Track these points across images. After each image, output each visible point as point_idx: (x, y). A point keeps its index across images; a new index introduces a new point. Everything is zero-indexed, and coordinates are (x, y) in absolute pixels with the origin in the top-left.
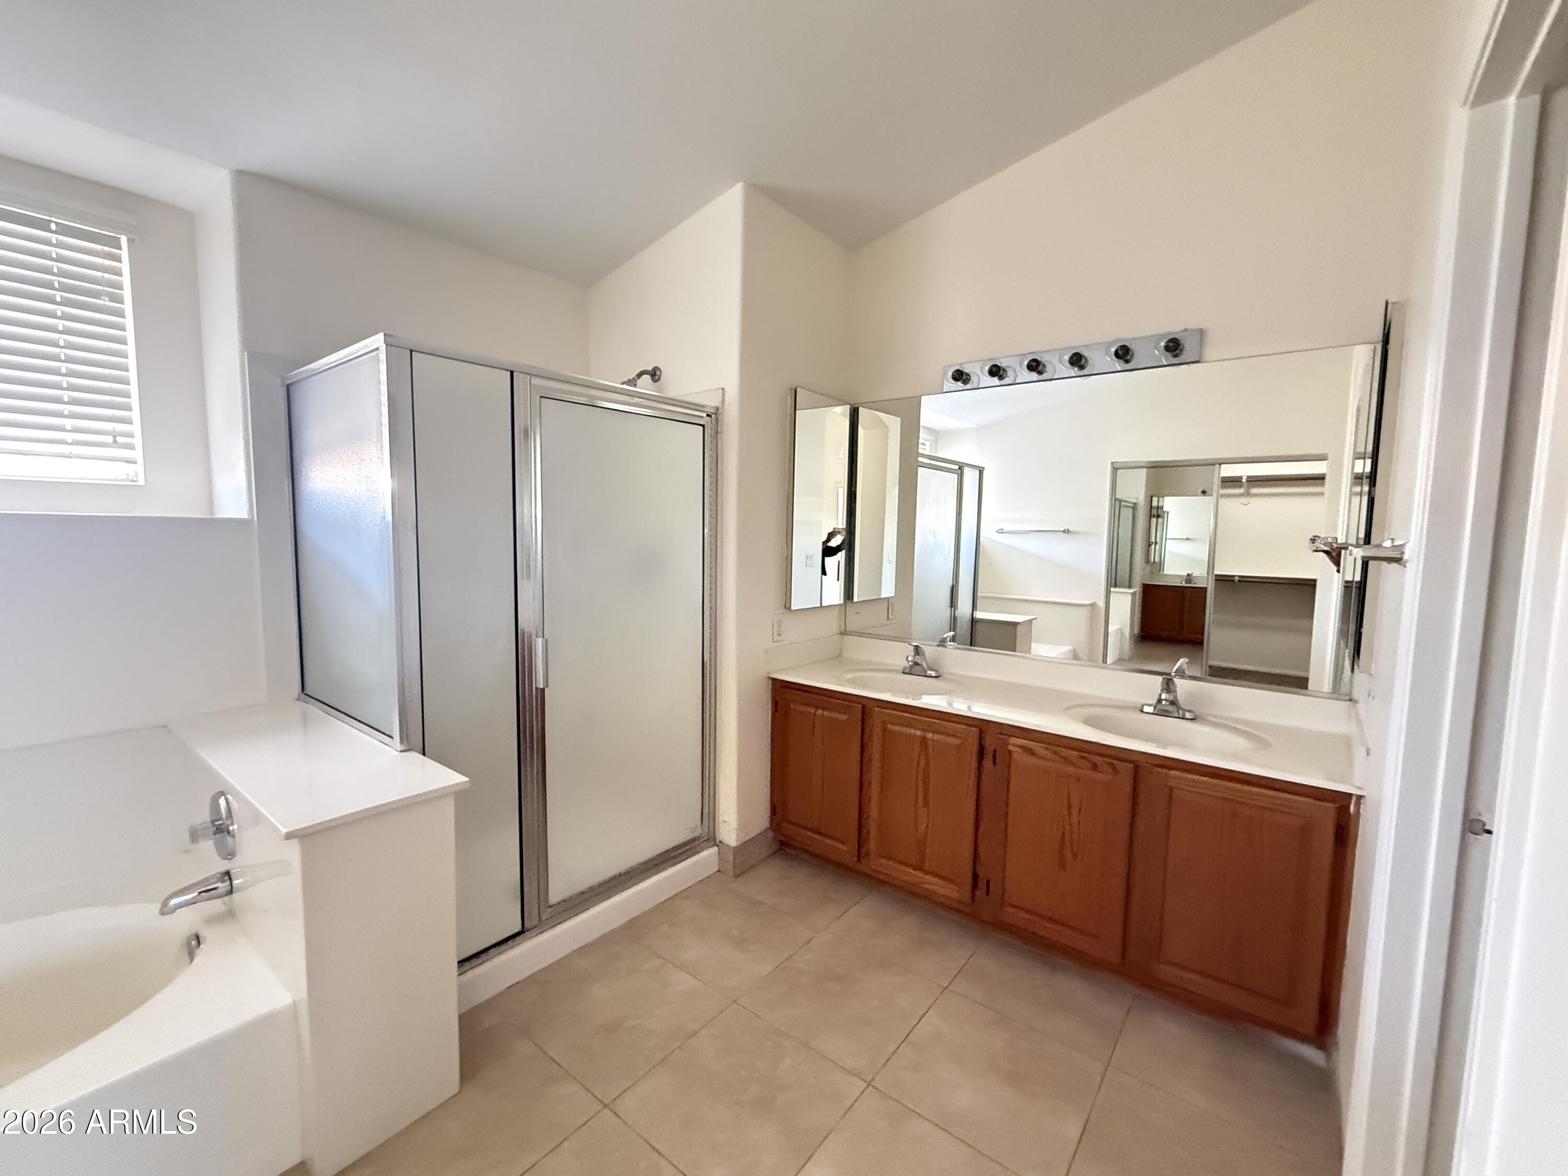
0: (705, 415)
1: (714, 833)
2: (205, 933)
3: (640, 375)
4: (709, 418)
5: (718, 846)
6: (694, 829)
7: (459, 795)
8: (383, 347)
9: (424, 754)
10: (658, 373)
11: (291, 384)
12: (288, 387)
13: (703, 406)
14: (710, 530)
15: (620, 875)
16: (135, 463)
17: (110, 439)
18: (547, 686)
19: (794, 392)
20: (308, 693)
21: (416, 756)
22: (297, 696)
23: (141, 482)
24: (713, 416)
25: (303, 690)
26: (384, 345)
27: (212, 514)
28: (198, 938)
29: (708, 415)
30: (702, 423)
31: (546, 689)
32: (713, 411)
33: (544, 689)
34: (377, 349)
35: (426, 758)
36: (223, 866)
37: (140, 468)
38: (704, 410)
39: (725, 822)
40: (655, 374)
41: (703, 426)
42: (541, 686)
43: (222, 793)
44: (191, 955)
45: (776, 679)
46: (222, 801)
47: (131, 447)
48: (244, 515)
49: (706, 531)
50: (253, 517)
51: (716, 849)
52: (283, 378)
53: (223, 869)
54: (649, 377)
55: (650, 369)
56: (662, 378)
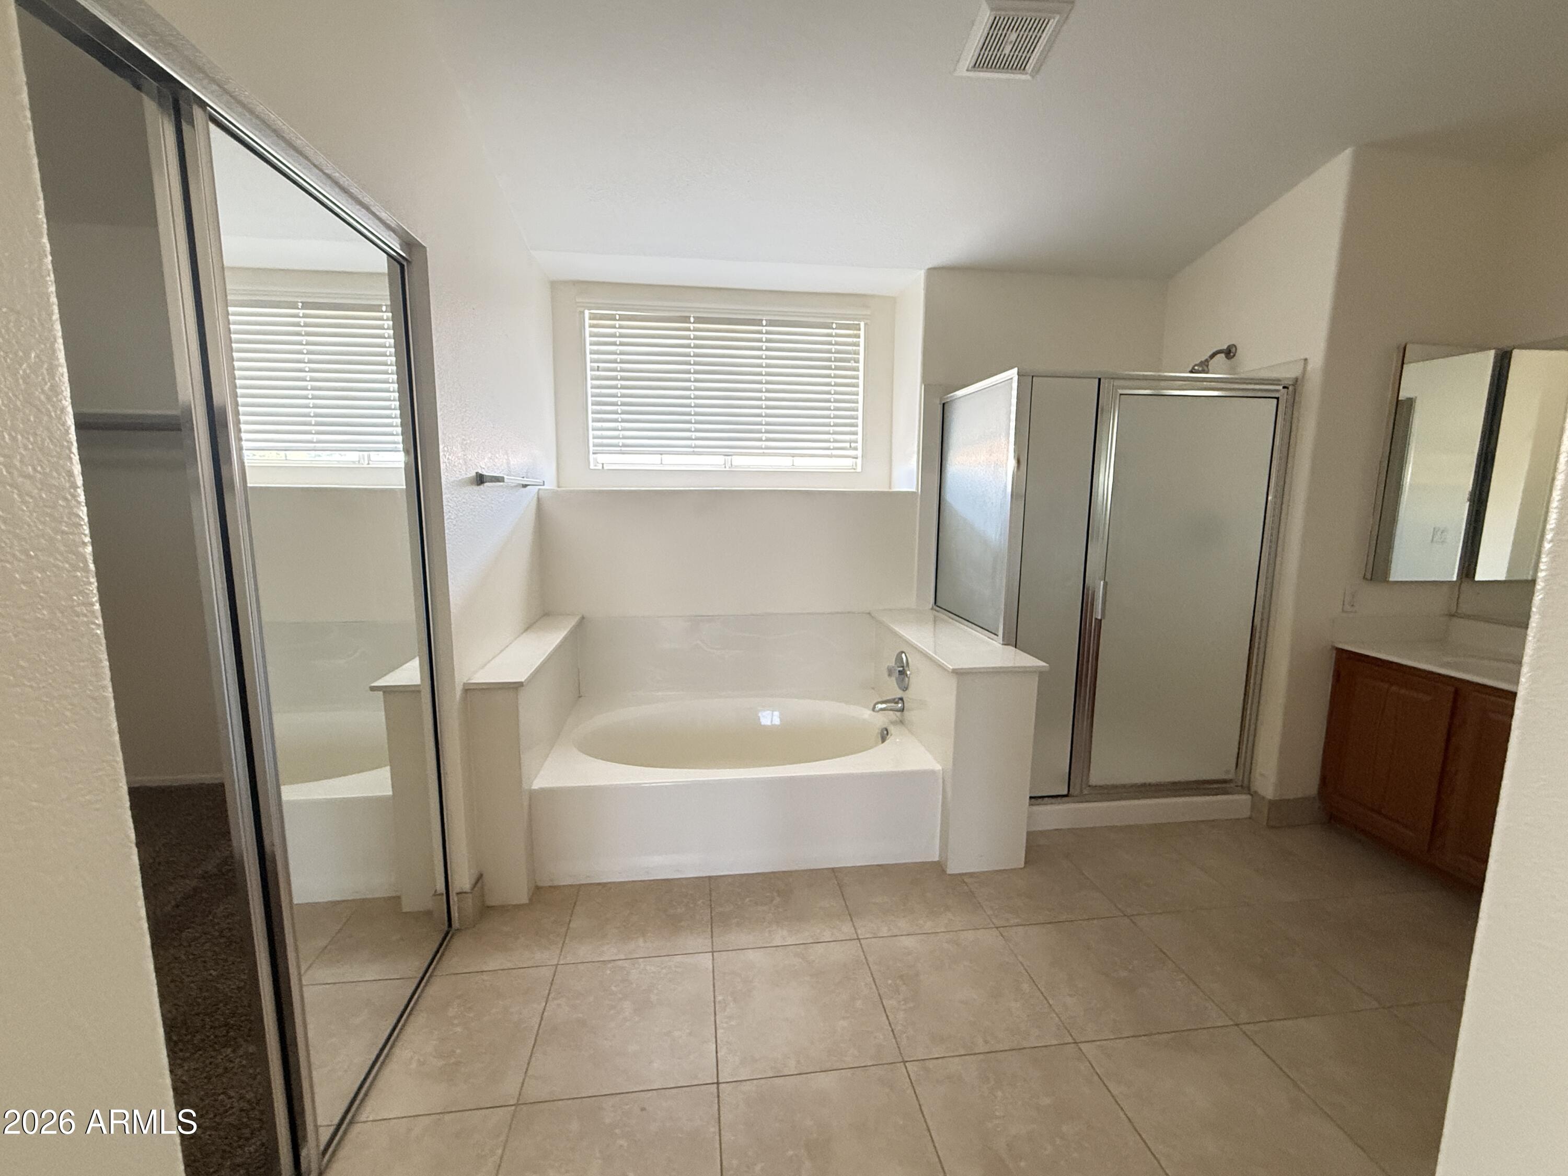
0: (1281, 387)
1: (1249, 781)
2: (892, 729)
3: (1213, 356)
4: (1286, 390)
5: (1252, 795)
6: (1227, 772)
7: (1041, 674)
8: (1016, 378)
9: (1016, 647)
10: (1233, 350)
11: (947, 402)
12: (944, 404)
13: (1279, 380)
14: (1275, 497)
15: (1150, 784)
16: (857, 458)
17: (847, 445)
18: (1104, 618)
19: (1402, 351)
20: (939, 605)
21: (1012, 648)
22: (931, 607)
23: (859, 469)
24: (1291, 388)
25: (935, 603)
26: (1017, 377)
27: (890, 488)
28: (887, 730)
29: (1284, 387)
30: (1277, 396)
31: (1103, 621)
32: (1291, 383)
33: (1101, 620)
34: (1012, 379)
35: (1018, 651)
36: (899, 693)
37: (859, 461)
38: (1280, 383)
39: (1262, 775)
40: (1229, 352)
41: (1278, 398)
42: (1099, 618)
43: (903, 652)
44: (883, 740)
45: (1343, 650)
46: (903, 655)
47: (856, 449)
48: (914, 490)
49: (1270, 498)
50: (918, 490)
51: (1249, 797)
52: (941, 399)
53: (899, 696)
54: (1223, 355)
55: (1225, 347)
56: (1237, 354)
